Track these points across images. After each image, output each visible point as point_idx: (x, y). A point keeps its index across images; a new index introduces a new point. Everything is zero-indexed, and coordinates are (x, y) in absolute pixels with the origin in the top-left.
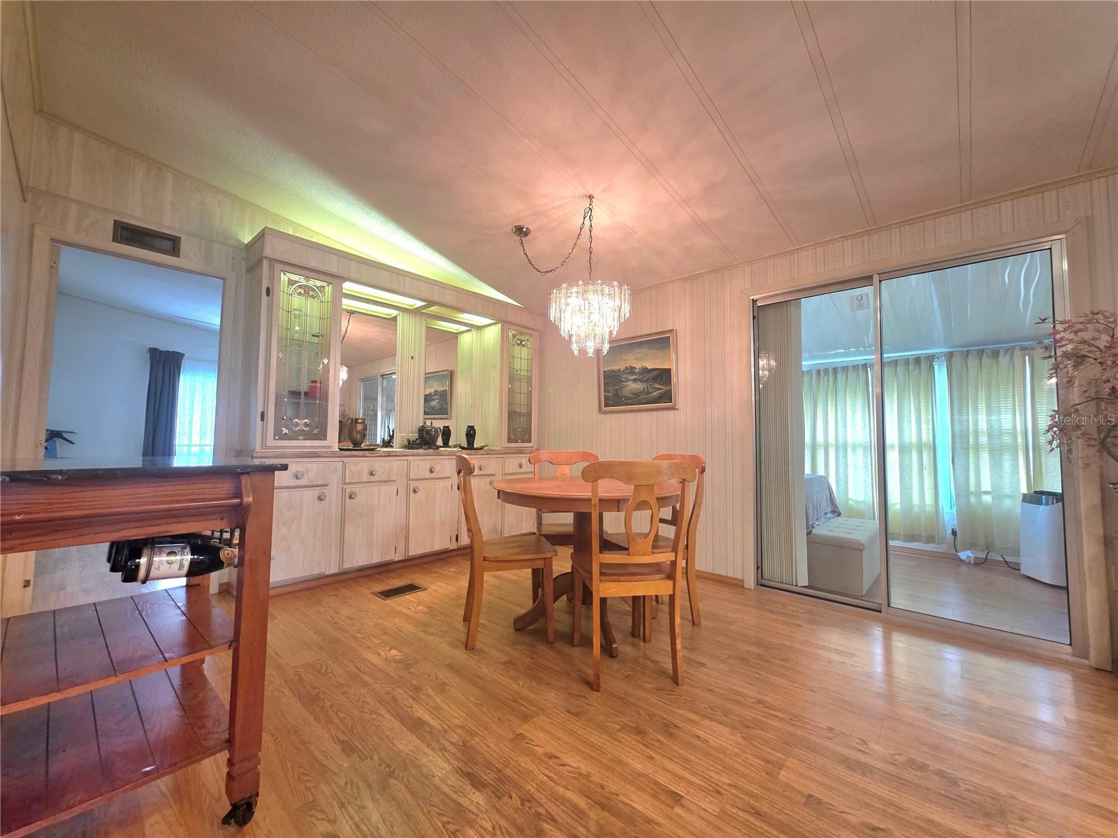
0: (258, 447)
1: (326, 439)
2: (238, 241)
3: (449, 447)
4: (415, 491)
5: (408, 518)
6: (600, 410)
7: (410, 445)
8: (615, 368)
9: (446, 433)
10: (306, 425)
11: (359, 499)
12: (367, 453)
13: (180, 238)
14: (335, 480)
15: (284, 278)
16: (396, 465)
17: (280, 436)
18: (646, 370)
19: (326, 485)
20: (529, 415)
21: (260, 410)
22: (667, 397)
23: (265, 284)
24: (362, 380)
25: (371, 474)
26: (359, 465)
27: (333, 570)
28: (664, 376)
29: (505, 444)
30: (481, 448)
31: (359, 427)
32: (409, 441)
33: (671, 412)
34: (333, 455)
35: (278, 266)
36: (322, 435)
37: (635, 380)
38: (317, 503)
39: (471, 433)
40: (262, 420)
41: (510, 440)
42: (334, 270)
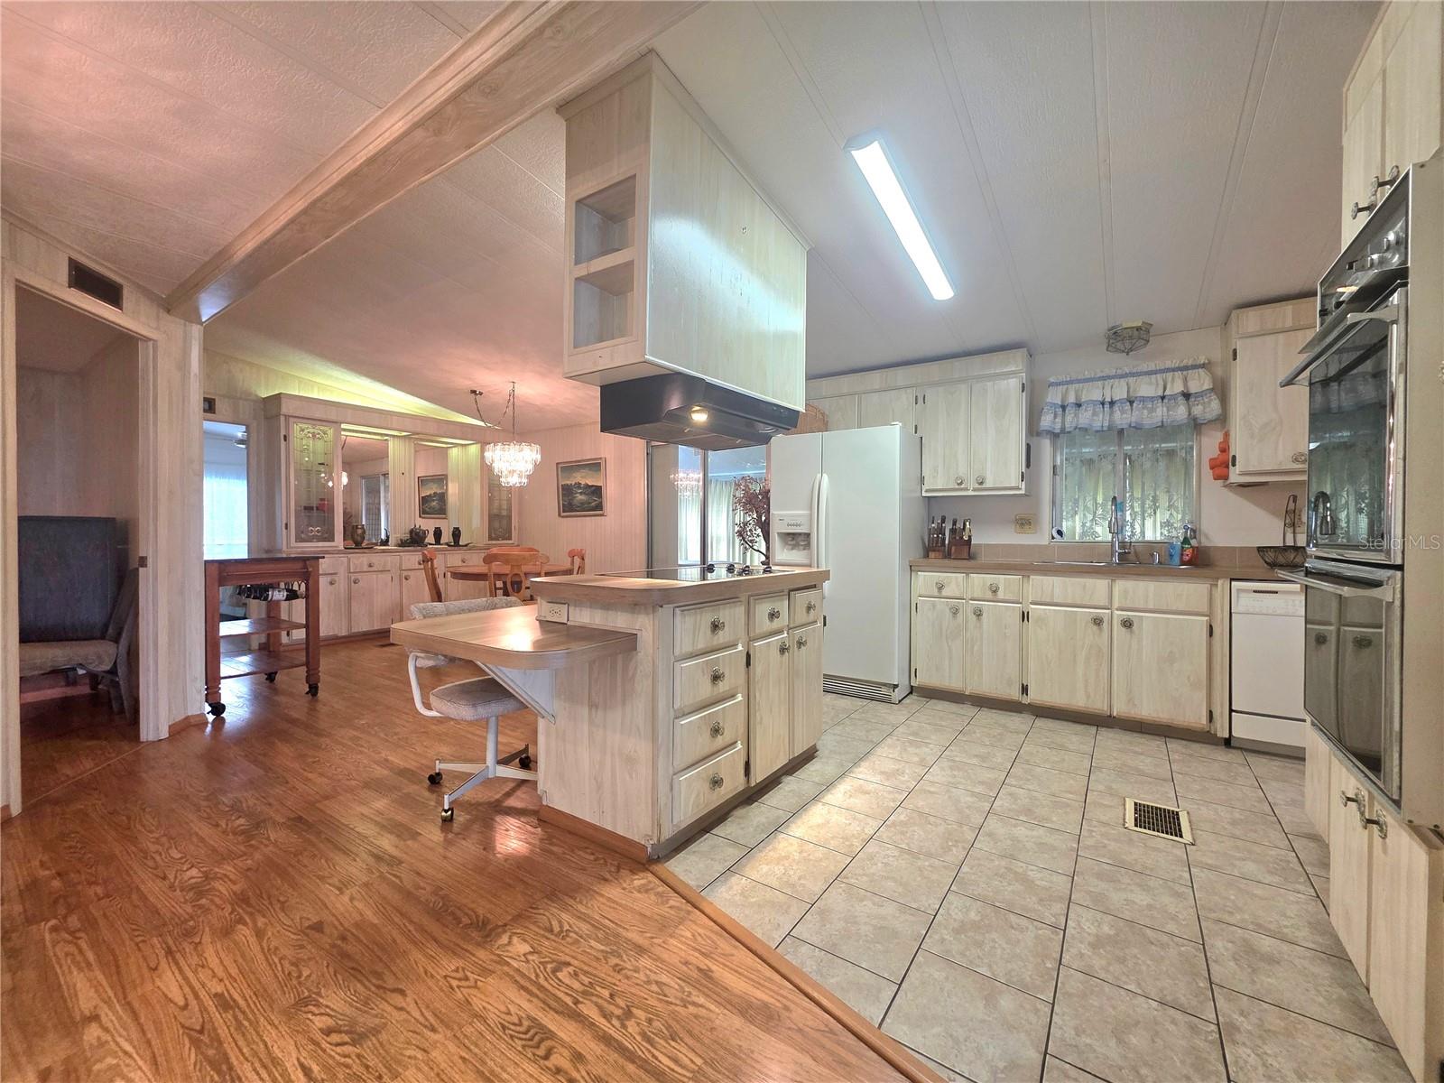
0: (284, 549)
1: (333, 541)
2: (256, 396)
3: (440, 544)
4: (406, 579)
5: (401, 599)
6: (559, 515)
7: (403, 544)
8: (569, 482)
9: (438, 533)
10: (318, 531)
11: (361, 584)
12: (366, 551)
13: (214, 400)
14: (342, 571)
15: (297, 428)
16: (389, 558)
17: (299, 539)
18: (587, 486)
19: (335, 574)
20: (510, 517)
21: (284, 522)
22: (599, 507)
23: (283, 433)
24: (363, 477)
25: (370, 566)
26: (360, 559)
27: (344, 633)
28: (597, 491)
29: (486, 541)
30: (466, 545)
31: (360, 531)
32: (401, 540)
33: (603, 517)
34: (339, 552)
35: (291, 420)
36: (331, 539)
37: (581, 493)
38: (330, 587)
39: (456, 534)
40: (286, 528)
41: (491, 538)
42: (333, 418)
